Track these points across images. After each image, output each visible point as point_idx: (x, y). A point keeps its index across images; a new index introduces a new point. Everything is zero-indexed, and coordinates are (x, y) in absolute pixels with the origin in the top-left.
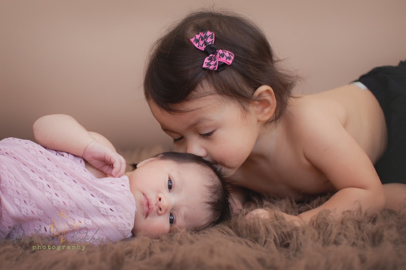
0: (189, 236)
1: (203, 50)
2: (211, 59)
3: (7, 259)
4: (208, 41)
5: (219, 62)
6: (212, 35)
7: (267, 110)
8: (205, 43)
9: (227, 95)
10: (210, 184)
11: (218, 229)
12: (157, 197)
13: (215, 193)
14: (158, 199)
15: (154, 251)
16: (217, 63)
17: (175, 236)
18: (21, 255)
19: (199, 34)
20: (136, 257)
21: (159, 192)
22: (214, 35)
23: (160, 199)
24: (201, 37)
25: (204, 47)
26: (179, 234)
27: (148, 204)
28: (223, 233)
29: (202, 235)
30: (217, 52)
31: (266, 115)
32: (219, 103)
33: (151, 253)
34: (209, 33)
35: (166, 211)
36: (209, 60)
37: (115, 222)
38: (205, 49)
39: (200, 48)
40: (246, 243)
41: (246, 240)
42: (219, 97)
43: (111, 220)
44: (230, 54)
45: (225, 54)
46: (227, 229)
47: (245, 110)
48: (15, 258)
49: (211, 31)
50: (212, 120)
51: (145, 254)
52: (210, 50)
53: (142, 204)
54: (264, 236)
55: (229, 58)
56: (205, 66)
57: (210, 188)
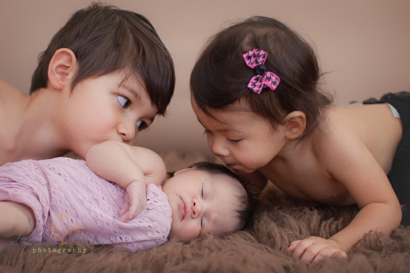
0: (216, 241)
1: (253, 68)
2: (257, 79)
3: (53, 262)
4: (259, 60)
5: (264, 84)
6: (265, 55)
7: (295, 130)
8: (256, 62)
9: (260, 114)
10: (239, 194)
11: (241, 235)
12: (192, 201)
13: (244, 202)
14: (193, 204)
15: (187, 256)
16: (263, 85)
17: (204, 242)
18: (66, 259)
19: (252, 50)
20: (171, 262)
21: (194, 197)
22: (266, 54)
23: (194, 204)
24: (254, 54)
25: (255, 65)
26: (207, 241)
27: (185, 208)
28: (245, 239)
29: (227, 240)
30: (265, 74)
31: (293, 134)
32: (251, 119)
33: (184, 258)
34: (262, 52)
35: (199, 215)
36: (255, 79)
37: (152, 236)
38: (255, 67)
39: (250, 66)
40: (267, 249)
41: (267, 247)
42: (252, 114)
43: (149, 235)
44: (276, 78)
45: (272, 78)
46: (249, 235)
47: (274, 128)
48: (60, 262)
49: (265, 50)
50: (241, 132)
51: (179, 259)
52: (259, 71)
53: (179, 207)
54: (280, 243)
55: (274, 83)
56: (250, 86)
57: (240, 198)
